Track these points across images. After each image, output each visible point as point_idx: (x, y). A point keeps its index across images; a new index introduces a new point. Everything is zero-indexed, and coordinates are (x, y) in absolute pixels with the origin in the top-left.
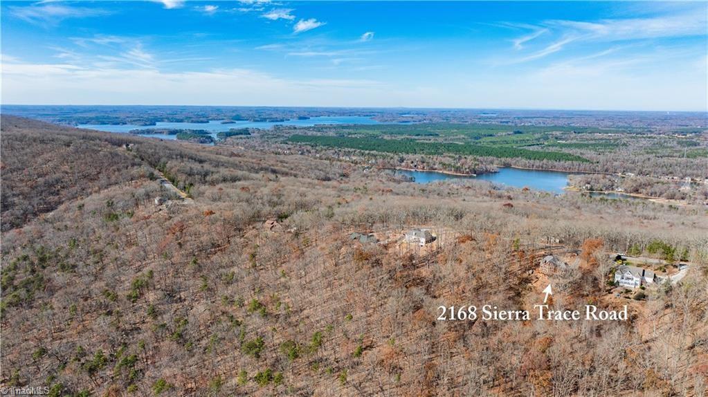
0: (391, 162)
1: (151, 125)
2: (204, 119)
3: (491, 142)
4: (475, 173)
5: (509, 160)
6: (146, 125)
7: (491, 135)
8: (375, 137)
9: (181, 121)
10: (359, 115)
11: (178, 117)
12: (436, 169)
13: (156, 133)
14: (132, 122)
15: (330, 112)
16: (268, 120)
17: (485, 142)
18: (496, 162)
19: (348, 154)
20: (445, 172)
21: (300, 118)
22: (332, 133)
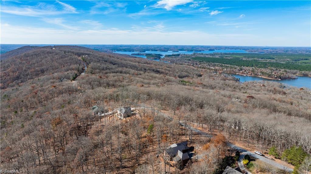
0: (235, 70)
1: (143, 52)
2: (166, 50)
3: (304, 63)
4: (280, 78)
5: (307, 72)
6: (141, 52)
7: (307, 59)
8: (238, 58)
9: (157, 51)
10: (240, 49)
11: (156, 49)
12: (258, 75)
13: (141, 55)
14: (136, 51)
15: (226, 48)
16: (194, 51)
17: (299, 63)
18: (298, 73)
19: (214, 66)
20: (263, 77)
21: (210, 50)
22: (217, 57)
